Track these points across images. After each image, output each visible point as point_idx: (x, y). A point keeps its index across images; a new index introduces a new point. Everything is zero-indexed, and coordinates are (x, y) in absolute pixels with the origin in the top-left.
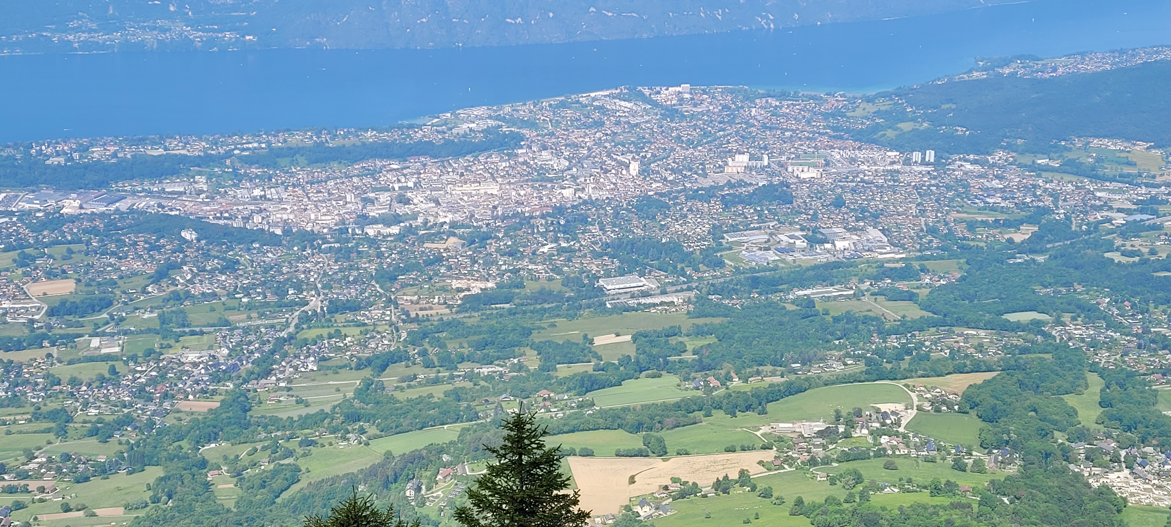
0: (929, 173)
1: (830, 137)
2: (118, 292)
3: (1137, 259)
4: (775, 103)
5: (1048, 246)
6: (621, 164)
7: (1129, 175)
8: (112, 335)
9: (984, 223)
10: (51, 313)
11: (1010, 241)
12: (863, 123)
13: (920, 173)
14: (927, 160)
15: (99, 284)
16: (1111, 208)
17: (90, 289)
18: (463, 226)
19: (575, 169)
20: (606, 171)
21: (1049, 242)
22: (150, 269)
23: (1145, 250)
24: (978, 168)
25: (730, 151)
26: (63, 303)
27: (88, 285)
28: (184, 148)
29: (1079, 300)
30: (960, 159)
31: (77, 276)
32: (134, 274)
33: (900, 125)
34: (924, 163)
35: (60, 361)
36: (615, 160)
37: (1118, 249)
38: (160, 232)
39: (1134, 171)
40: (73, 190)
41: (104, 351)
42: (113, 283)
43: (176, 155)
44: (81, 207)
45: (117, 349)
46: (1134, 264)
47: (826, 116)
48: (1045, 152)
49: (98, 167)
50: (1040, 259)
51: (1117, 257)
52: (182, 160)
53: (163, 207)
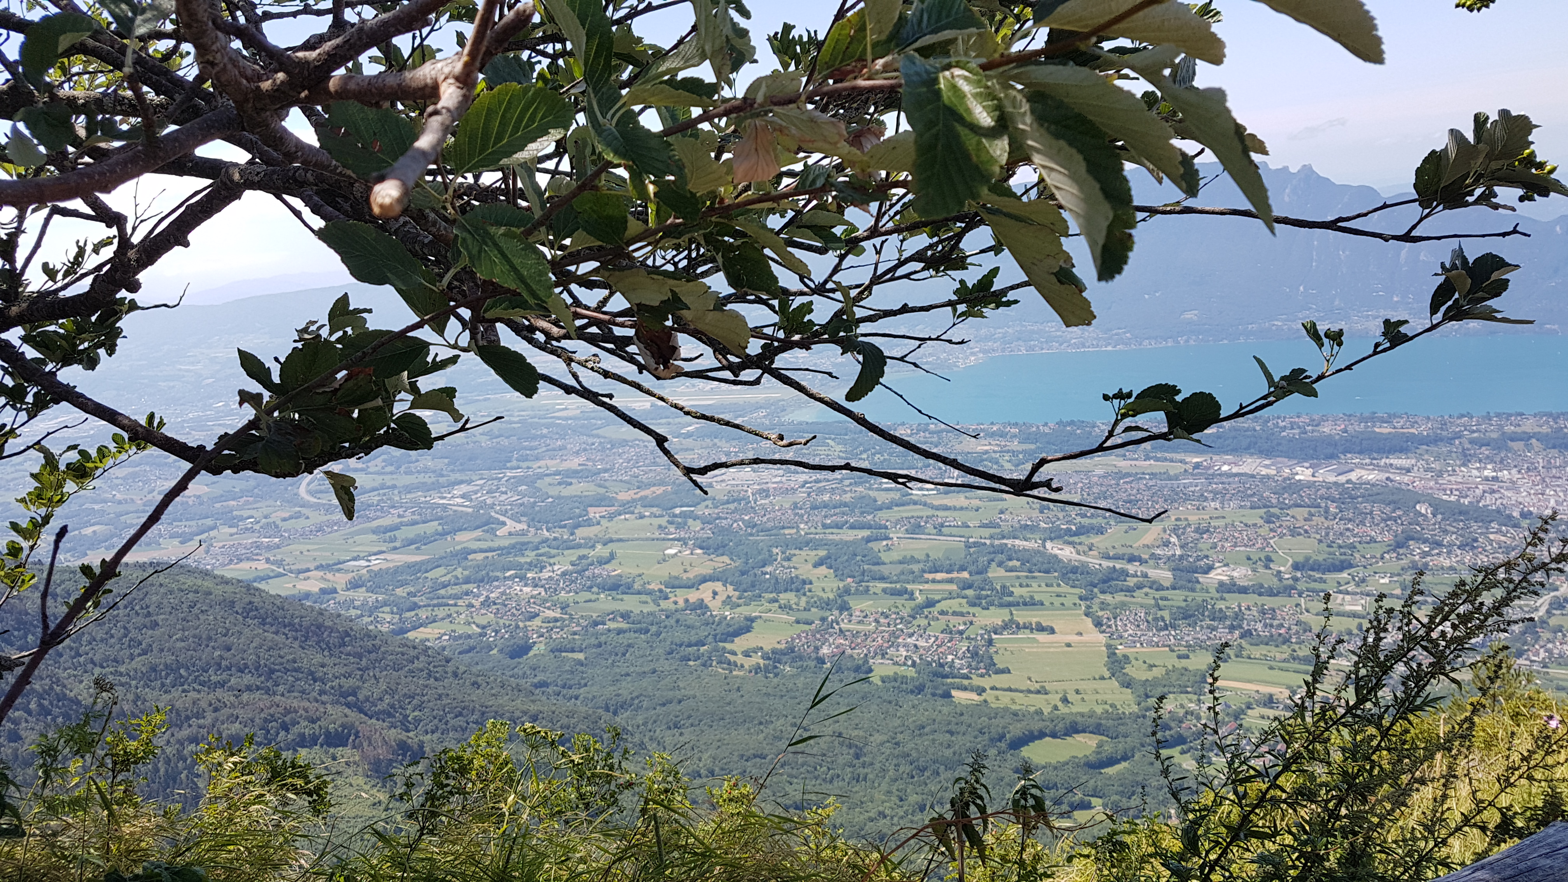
2: (1357, 555)
8: (1355, 594)
10: (1296, 567)
15: (1340, 547)
17: (1331, 550)
22: (1388, 537)
26: (1307, 559)
27: (1329, 546)
28: (1413, 427)
31: (1318, 537)
32: (1373, 540)
35: (1308, 611)
38: (1395, 504)
40: (1305, 460)
41: (1348, 608)
42: (1352, 547)
43: (1404, 433)
44: (1313, 476)
45: (1360, 608)
49: (1329, 441)
52: (1411, 438)
53: (1392, 481)
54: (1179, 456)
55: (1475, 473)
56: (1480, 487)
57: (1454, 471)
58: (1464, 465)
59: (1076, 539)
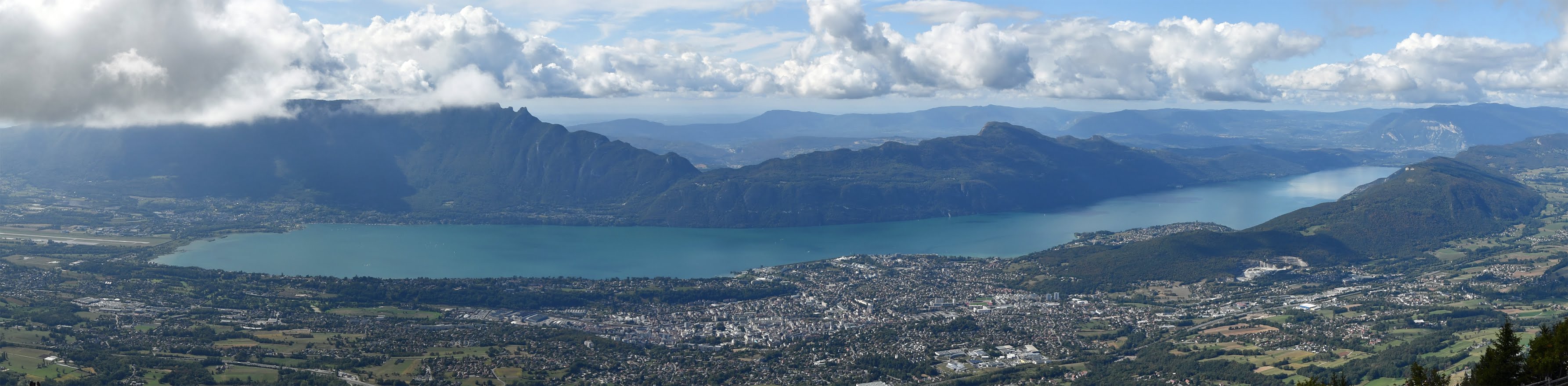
0: (1057, 307)
1: (994, 286)
3: (1187, 353)
4: (957, 264)
5: (1135, 349)
6: (861, 305)
7: (1173, 302)
9: (1096, 338)
11: (1113, 348)
12: (1013, 277)
13: (1052, 306)
14: (1055, 298)
16: (1166, 323)
18: (763, 347)
19: (831, 309)
20: (853, 310)
21: (1135, 347)
23: (1191, 347)
24: (1086, 302)
25: (931, 296)
28: (584, 288)
29: (1161, 382)
30: (1075, 297)
33: (1036, 277)
34: (1053, 300)
36: (858, 303)
37: (1176, 348)
38: (572, 342)
39: (1175, 299)
43: (579, 293)
46: (1187, 357)
47: (989, 273)
48: (1124, 290)
50: (1132, 358)
51: (1175, 352)
52: (584, 295)
53: (571, 325)
54: (435, 307)
55: (620, 318)
56: (623, 328)
57: (608, 317)
58: (614, 313)
59: (361, 369)
